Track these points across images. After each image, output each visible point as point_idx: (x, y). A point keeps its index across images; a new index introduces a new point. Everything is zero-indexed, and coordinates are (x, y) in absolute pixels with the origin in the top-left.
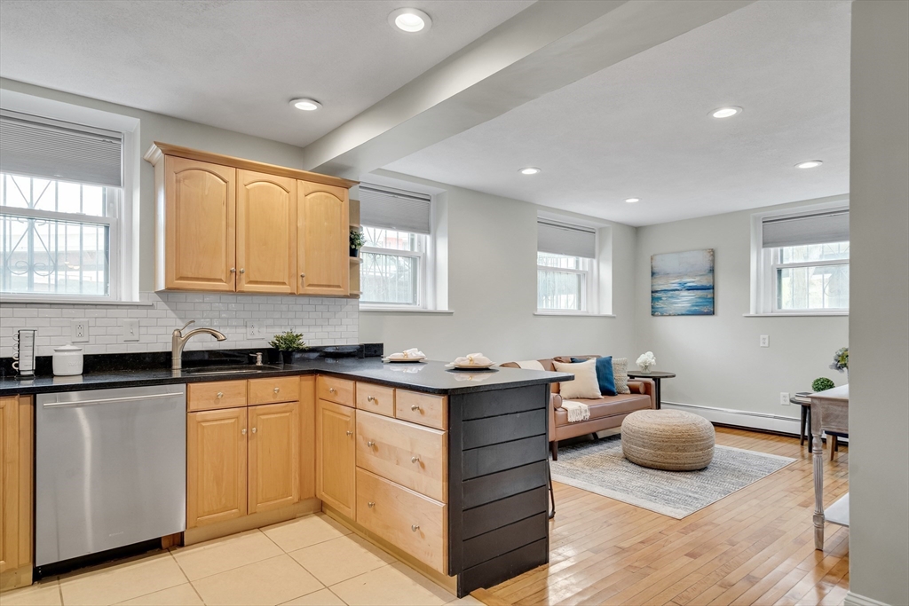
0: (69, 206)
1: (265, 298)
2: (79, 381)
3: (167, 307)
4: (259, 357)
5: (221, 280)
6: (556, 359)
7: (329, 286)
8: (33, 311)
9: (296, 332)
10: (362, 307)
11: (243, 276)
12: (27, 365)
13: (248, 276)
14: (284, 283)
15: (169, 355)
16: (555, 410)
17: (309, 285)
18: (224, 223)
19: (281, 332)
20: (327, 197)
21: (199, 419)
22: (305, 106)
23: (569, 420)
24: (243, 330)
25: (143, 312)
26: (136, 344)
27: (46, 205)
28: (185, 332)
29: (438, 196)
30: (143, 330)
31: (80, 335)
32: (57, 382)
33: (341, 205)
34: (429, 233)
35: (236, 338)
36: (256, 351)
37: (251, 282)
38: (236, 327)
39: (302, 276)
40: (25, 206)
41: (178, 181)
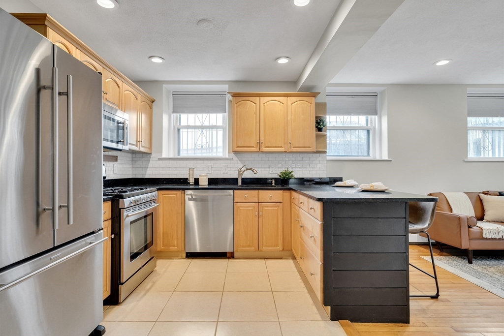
0: (213, 123)
1: (277, 154)
2: (207, 187)
3: (237, 160)
4: (273, 182)
5: (253, 147)
6: (484, 193)
7: (304, 147)
8: (195, 162)
9: (290, 170)
10: (328, 158)
11: (263, 144)
12: (192, 181)
13: (265, 144)
14: (281, 147)
15: (237, 179)
16: (469, 227)
17: (294, 147)
18: (255, 122)
19: (283, 170)
20: (303, 103)
21: (239, 206)
22: (283, 61)
23: (484, 236)
24: (268, 169)
25: (229, 162)
26: (227, 174)
27: (206, 124)
28: (243, 170)
29: (382, 92)
30: (229, 169)
31: (209, 171)
32: (200, 187)
33: (310, 106)
34: (376, 115)
35: (263, 173)
36: (272, 179)
37: (266, 147)
38: (265, 168)
39: (290, 143)
40: (200, 125)
41: (237, 107)
